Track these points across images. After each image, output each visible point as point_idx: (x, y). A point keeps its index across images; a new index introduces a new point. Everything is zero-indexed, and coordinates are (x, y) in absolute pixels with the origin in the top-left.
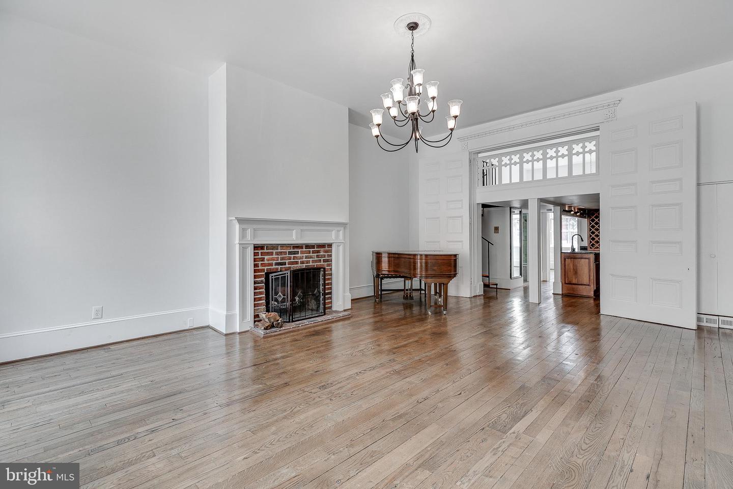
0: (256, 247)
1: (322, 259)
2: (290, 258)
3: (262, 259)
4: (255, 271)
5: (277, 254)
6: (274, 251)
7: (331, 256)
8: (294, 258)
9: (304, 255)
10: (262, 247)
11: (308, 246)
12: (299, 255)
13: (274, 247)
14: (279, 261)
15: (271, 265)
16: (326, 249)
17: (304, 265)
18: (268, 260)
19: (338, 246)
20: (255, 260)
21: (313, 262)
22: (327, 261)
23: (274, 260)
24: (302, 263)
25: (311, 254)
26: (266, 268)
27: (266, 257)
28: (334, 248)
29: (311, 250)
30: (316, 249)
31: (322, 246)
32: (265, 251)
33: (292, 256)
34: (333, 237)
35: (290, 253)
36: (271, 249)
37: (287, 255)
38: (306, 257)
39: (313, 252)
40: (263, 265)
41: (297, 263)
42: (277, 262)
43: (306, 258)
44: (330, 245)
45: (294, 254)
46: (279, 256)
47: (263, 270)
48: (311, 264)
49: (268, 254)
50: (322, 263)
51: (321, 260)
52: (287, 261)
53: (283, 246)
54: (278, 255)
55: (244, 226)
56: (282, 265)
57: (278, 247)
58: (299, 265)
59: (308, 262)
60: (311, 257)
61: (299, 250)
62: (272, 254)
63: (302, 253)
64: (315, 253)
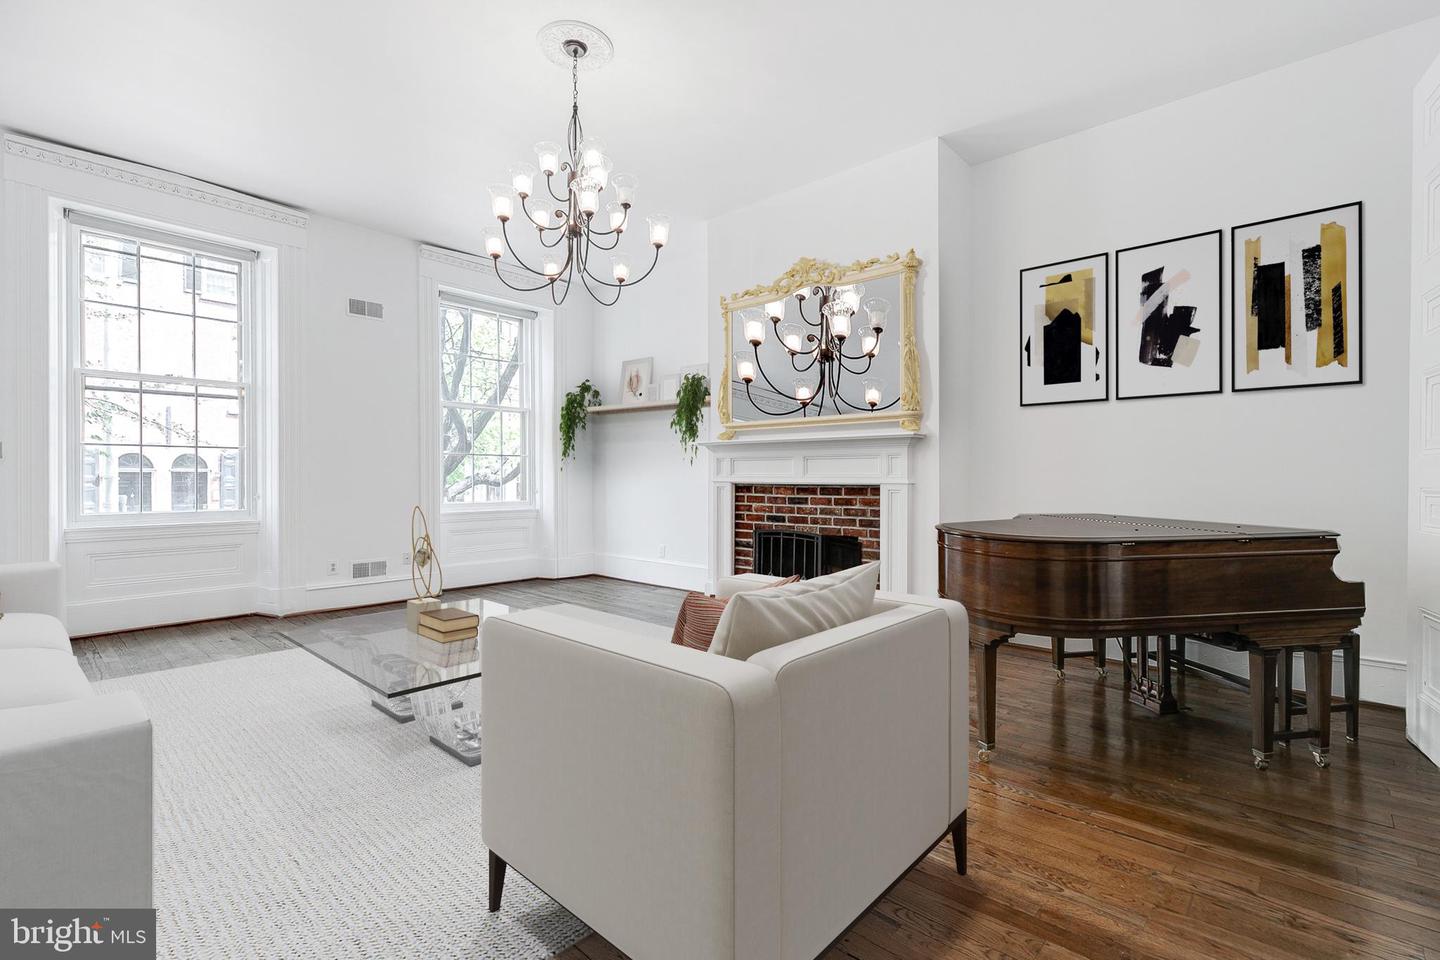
0: (739, 488)
1: (858, 518)
2: (791, 511)
3: (748, 508)
4: (737, 526)
5: (771, 500)
6: (766, 496)
7: (877, 513)
8: (800, 510)
9: (819, 507)
10: (747, 488)
11: (826, 489)
12: (810, 506)
13: (765, 488)
14: (775, 514)
15: (762, 518)
16: (869, 497)
17: (819, 526)
18: (757, 510)
19: (894, 492)
20: (737, 508)
21: (837, 522)
22: (871, 524)
23: (765, 511)
24: (815, 521)
25: (833, 507)
26: (754, 523)
27: (754, 505)
28: (883, 496)
29: (833, 497)
30: (843, 497)
31: (860, 490)
32: (754, 494)
33: (796, 506)
35: (792, 501)
36: (760, 492)
37: (787, 505)
38: (823, 511)
39: (837, 502)
40: (751, 517)
41: (804, 521)
42: (772, 514)
43: (821, 513)
44: (876, 490)
45: (799, 503)
46: (774, 505)
47: (749, 526)
48: (833, 526)
49: (756, 499)
50: (857, 528)
51: (855, 520)
52: (787, 515)
53: (779, 487)
54: (771, 502)
55: (720, 455)
56: (778, 521)
57: (772, 488)
58: (809, 525)
59: (825, 522)
60: (831, 512)
61: (810, 497)
62: (761, 500)
63: (814, 501)
64: (842, 505)
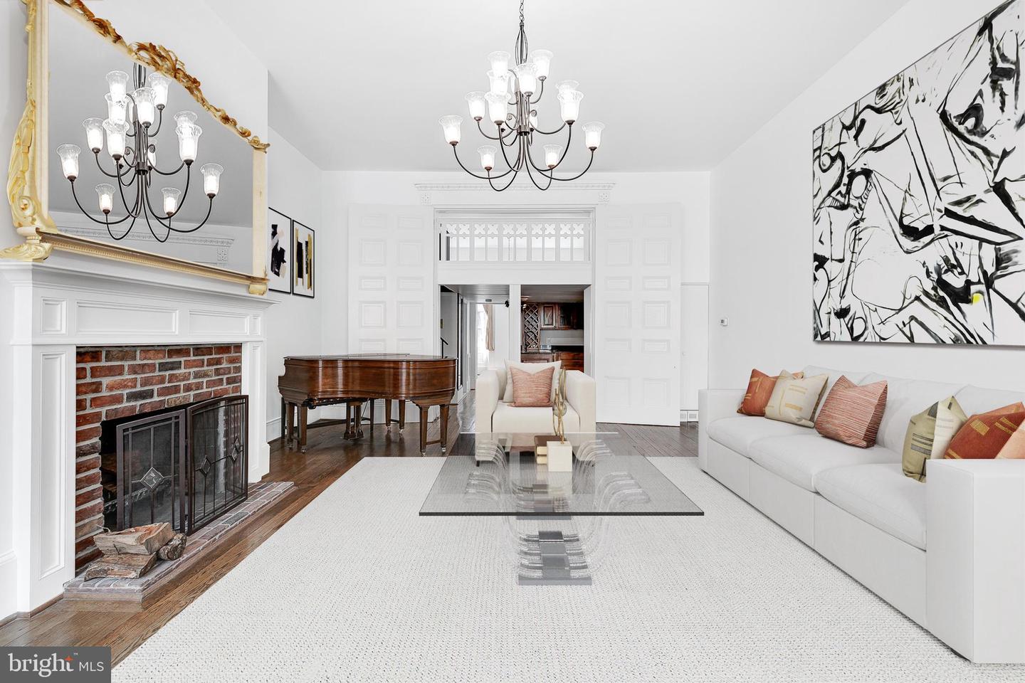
0: (84, 354)
1: (225, 377)
2: (162, 380)
3: (94, 387)
4: (79, 420)
5: (133, 370)
6: (126, 364)
7: (239, 369)
8: (172, 378)
9: (192, 370)
10: (92, 354)
11: (200, 349)
12: (182, 371)
13: (125, 352)
14: (139, 389)
15: (118, 399)
16: (233, 354)
17: (192, 393)
18: (111, 388)
19: (255, 348)
20: (80, 391)
21: (210, 384)
22: (234, 380)
23: (125, 387)
24: (188, 388)
25: (205, 368)
26: (104, 410)
27: (106, 381)
28: (246, 353)
29: (206, 358)
30: (214, 356)
31: (224, 348)
32: (103, 363)
33: (167, 373)
34: (247, 330)
35: (163, 367)
36: (117, 359)
37: (157, 373)
38: (197, 375)
39: (209, 363)
40: (99, 402)
41: (176, 390)
42: (134, 390)
43: (195, 378)
44: (238, 347)
45: (172, 369)
46: (138, 376)
47: (98, 417)
48: (205, 390)
49: (111, 371)
50: (225, 386)
51: (222, 379)
52: (155, 388)
53: (147, 349)
54: (135, 373)
55: (50, 293)
56: (144, 398)
57: (136, 351)
58: (182, 394)
59: (199, 386)
60: (205, 375)
61: (183, 359)
62: (120, 371)
63: (188, 365)
64: (213, 365)
